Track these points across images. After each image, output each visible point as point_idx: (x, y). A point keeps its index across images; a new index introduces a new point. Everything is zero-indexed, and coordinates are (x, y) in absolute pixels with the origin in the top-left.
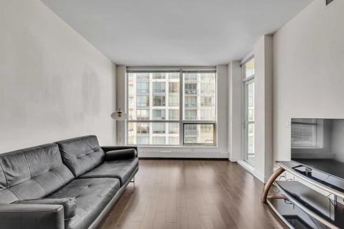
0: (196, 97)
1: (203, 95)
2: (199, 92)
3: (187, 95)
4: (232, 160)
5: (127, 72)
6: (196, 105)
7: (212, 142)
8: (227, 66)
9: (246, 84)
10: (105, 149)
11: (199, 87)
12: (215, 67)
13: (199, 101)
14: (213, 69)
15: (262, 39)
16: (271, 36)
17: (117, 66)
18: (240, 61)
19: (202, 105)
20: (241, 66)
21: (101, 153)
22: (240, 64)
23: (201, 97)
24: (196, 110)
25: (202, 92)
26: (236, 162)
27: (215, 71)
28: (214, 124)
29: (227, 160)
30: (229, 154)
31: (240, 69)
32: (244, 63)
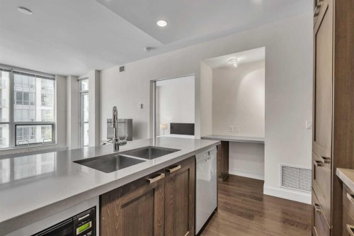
7: (50, 140)
8: (66, 77)
9: (82, 94)
12: (54, 75)
14: (52, 77)
15: (93, 71)
16: (99, 72)
18: (77, 77)
20: (78, 80)
27: (54, 79)
28: (53, 125)
31: (77, 83)
32: (81, 80)
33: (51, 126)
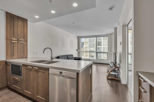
5: (81, 38)
8: (111, 34)
10: (75, 58)
14: (107, 35)
15: (114, 29)
17: (78, 37)
21: (74, 58)
27: (107, 36)
28: (107, 53)
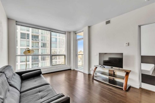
0: (38, 43)
1: (42, 42)
2: (40, 40)
3: (33, 41)
4: (72, 69)
6: (38, 47)
7: (64, 63)
8: (70, 32)
9: (77, 40)
11: (40, 37)
12: (65, 32)
13: (40, 45)
16: (89, 27)
17: (9, 19)
18: (75, 32)
19: (42, 47)
20: (76, 34)
22: (75, 33)
23: (41, 43)
24: (38, 49)
25: (42, 40)
26: (74, 70)
27: (65, 34)
28: (65, 56)
29: (70, 69)
30: (71, 67)
31: (75, 35)
32: (77, 33)
33: (64, 56)
